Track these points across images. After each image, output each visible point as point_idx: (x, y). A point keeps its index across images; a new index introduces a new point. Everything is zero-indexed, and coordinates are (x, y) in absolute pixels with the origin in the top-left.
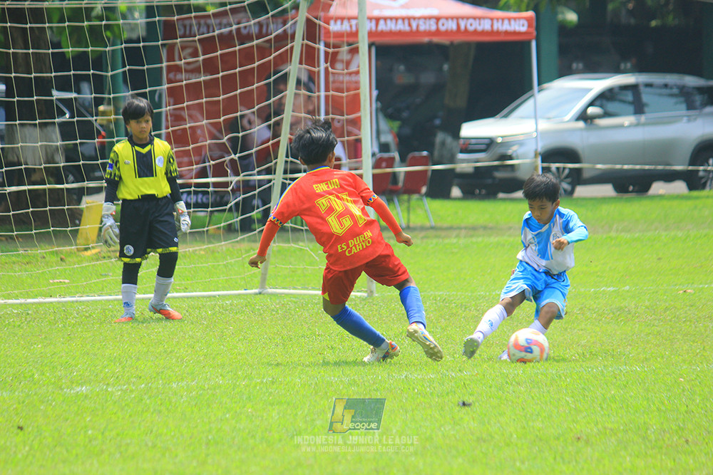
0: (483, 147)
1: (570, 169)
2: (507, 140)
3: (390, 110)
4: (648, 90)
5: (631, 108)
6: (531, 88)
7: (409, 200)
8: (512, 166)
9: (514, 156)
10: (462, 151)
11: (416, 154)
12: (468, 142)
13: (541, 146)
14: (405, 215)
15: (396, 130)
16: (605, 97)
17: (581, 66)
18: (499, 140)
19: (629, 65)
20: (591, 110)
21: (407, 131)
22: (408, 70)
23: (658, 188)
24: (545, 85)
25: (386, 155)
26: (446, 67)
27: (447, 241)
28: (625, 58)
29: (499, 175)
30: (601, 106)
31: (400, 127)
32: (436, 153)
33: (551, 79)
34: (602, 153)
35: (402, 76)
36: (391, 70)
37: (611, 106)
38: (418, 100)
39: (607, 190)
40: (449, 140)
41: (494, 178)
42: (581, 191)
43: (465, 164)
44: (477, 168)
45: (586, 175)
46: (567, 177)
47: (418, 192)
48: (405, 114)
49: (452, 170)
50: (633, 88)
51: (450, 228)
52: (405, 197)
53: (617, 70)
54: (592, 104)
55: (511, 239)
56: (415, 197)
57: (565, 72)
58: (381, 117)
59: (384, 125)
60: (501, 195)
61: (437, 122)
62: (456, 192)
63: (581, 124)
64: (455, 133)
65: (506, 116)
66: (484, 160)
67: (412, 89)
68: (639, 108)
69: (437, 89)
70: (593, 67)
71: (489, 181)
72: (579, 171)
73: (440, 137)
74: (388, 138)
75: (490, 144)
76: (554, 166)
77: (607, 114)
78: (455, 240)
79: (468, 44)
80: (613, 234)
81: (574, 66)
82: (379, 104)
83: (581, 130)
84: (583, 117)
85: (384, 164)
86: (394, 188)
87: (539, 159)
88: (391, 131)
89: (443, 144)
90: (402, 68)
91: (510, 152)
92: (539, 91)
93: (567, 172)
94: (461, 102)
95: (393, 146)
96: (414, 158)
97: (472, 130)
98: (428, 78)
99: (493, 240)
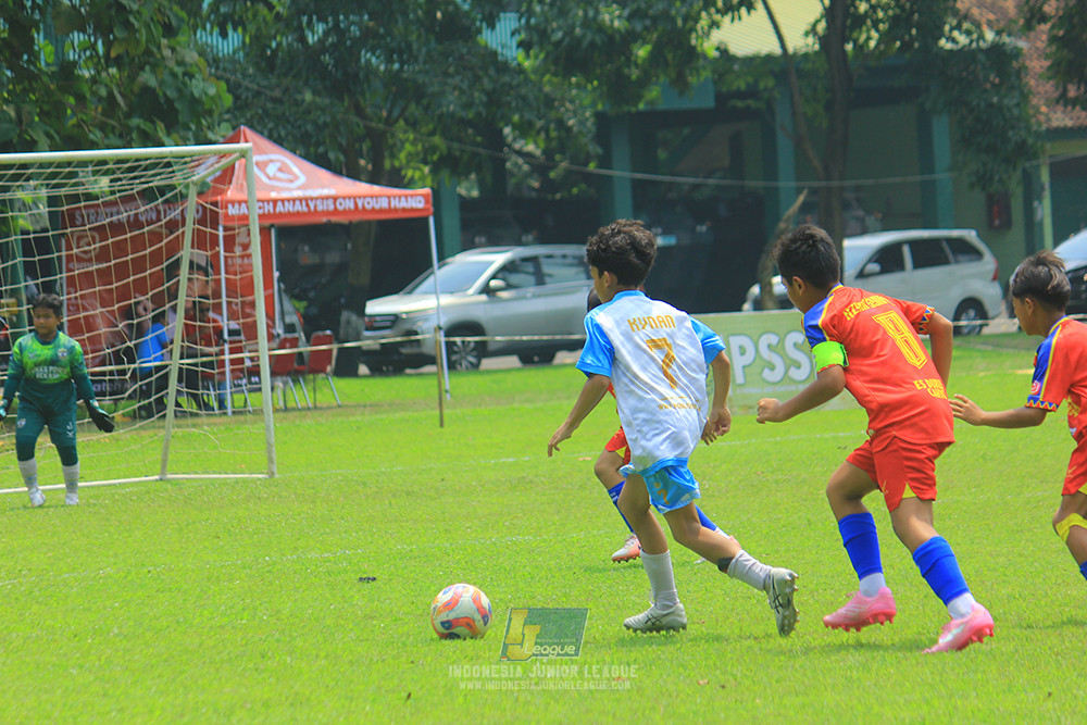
0: (388, 324)
1: (476, 342)
2: (412, 316)
3: (296, 291)
4: (550, 260)
5: (532, 279)
6: (430, 265)
7: (315, 379)
8: (418, 341)
9: (419, 331)
10: (367, 329)
11: (320, 333)
12: (373, 319)
13: (444, 321)
14: (312, 395)
15: (302, 310)
16: (507, 269)
17: (483, 239)
18: (404, 316)
19: (530, 238)
20: (493, 283)
21: (314, 311)
22: (313, 250)
23: (562, 357)
24: (449, 260)
25: (289, 336)
26: (349, 246)
27: (352, 419)
28: (526, 231)
29: (404, 351)
30: (504, 279)
31: (306, 308)
32: (342, 332)
33: (454, 254)
34: (505, 325)
35: (306, 256)
36: (296, 250)
37: (515, 279)
38: (324, 280)
39: (514, 361)
40: (354, 318)
41: (401, 354)
42: (486, 363)
43: (370, 341)
44: (382, 344)
45: (491, 347)
46: (473, 350)
47: (323, 371)
48: (312, 294)
49: (359, 348)
50: (534, 260)
51: (358, 406)
52: (311, 377)
53: (519, 243)
54: (494, 277)
55: (415, 415)
56: (321, 376)
57: (468, 246)
58: (285, 297)
59: (288, 306)
60: (408, 371)
61: (343, 301)
62: (363, 369)
63: (484, 297)
64: (361, 312)
65: (410, 292)
66: (390, 337)
67: (316, 269)
68: (540, 279)
69: (342, 268)
70: (495, 242)
71: (396, 358)
72: (484, 343)
73: (345, 315)
74: (293, 319)
75: (394, 320)
76: (458, 340)
77: (509, 287)
78: (359, 418)
79: (369, 222)
80: (516, 405)
81: (477, 240)
82: (282, 286)
83: (484, 303)
84: (486, 290)
85: (288, 345)
86: (302, 367)
87: (442, 333)
88: (297, 310)
89: (348, 322)
90: (306, 248)
91: (415, 328)
92: (439, 268)
93: (472, 345)
94: (364, 279)
95: (298, 326)
96: (318, 337)
97: (375, 307)
98: (333, 257)
99: (398, 415)
